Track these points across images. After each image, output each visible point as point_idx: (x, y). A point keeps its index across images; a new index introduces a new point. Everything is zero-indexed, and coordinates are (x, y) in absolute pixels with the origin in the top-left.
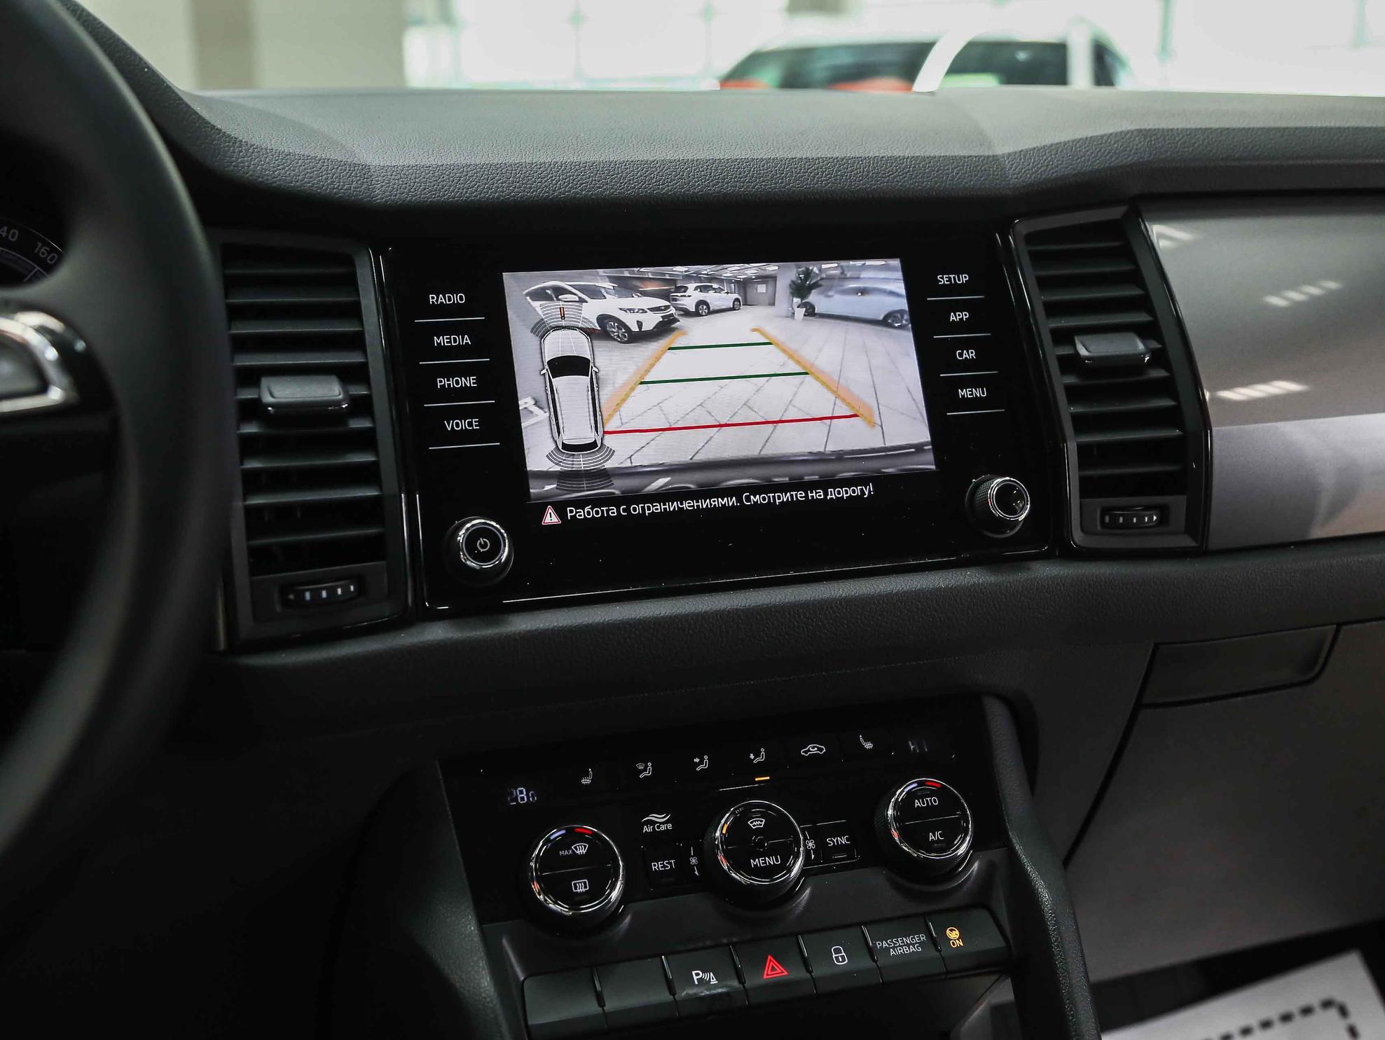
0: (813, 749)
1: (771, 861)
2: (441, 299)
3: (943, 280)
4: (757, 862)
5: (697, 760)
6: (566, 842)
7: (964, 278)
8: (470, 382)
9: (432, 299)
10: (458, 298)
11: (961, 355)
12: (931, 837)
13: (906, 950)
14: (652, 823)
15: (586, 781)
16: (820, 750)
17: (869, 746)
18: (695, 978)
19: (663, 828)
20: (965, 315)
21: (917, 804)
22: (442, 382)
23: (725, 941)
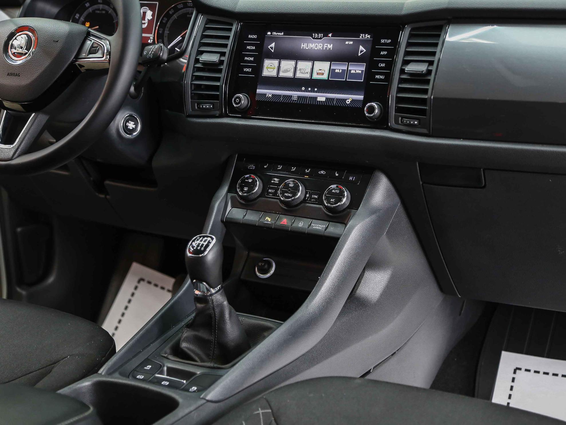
0: (322, 172)
1: (289, 195)
2: (251, 37)
3: (383, 41)
4: (286, 194)
5: (293, 168)
6: (248, 178)
7: (389, 41)
8: (252, 59)
9: (250, 36)
10: (255, 37)
11: (380, 65)
12: (332, 200)
13: (318, 228)
14: (275, 180)
15: (265, 167)
16: (324, 173)
17: (337, 175)
18: (266, 219)
19: (276, 182)
20: (385, 53)
21: (333, 191)
22: (246, 58)
23: (277, 213)
